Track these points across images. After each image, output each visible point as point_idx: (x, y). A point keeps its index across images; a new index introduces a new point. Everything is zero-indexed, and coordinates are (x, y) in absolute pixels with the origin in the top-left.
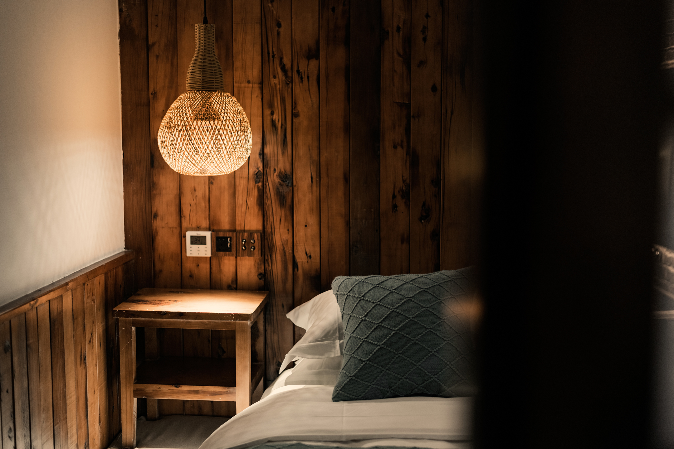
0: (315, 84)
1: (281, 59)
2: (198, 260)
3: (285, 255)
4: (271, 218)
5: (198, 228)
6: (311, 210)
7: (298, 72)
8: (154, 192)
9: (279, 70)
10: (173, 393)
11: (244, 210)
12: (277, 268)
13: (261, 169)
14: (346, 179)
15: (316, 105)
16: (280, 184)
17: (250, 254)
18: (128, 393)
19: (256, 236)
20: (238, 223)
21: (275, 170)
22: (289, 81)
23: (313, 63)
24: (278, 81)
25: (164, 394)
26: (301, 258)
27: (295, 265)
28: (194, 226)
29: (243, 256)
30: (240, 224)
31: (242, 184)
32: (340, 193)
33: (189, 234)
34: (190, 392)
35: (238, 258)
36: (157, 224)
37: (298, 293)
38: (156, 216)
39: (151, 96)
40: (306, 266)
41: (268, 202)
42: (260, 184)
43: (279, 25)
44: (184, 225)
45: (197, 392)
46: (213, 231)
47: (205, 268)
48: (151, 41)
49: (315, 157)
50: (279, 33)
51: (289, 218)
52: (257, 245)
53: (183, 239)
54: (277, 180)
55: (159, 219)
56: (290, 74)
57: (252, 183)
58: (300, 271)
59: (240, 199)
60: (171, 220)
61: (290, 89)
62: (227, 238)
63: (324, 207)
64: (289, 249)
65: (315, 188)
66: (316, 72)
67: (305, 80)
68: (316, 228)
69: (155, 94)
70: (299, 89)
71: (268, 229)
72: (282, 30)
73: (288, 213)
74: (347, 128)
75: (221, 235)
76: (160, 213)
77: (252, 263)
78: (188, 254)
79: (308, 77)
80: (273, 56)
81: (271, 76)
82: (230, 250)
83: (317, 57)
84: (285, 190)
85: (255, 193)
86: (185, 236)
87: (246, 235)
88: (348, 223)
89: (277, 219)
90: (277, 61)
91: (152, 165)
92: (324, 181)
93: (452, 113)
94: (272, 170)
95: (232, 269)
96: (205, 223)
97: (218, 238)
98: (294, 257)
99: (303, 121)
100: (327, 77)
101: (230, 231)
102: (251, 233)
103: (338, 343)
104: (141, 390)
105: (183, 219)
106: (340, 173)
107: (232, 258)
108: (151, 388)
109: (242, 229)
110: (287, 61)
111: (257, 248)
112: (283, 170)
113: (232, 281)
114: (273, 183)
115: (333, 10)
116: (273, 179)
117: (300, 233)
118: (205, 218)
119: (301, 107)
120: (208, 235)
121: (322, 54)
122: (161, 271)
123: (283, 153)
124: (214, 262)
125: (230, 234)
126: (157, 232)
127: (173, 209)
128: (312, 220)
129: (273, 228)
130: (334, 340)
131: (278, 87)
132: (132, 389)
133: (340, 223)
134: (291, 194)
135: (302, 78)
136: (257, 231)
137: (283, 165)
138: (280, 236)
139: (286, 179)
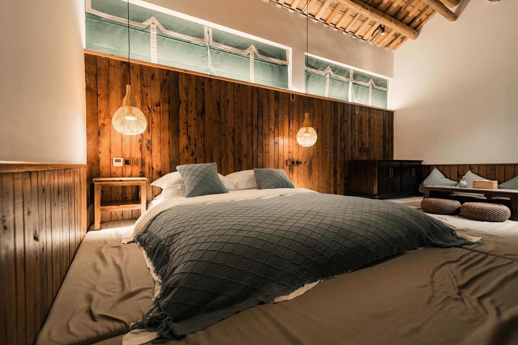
0: (159, 114)
1: (148, 105)
2: (117, 168)
3: (149, 166)
4: (144, 154)
5: (117, 157)
6: (158, 152)
7: (153, 110)
8: (100, 144)
9: (147, 109)
10: (117, 208)
11: (135, 151)
12: (146, 170)
13: (141, 138)
14: (169, 143)
15: (159, 120)
16: (148, 144)
17: (137, 165)
18: (98, 210)
19: (139, 159)
20: (132, 155)
21: (146, 139)
22: (150, 112)
23: (158, 108)
25: (113, 209)
26: (155, 167)
27: (153, 169)
29: (135, 166)
30: (133, 156)
31: (134, 143)
32: (167, 147)
33: (114, 159)
34: (123, 207)
35: (133, 167)
36: (100, 155)
37: (154, 177)
38: (100, 152)
39: (98, 112)
40: (157, 169)
41: (144, 149)
42: (141, 143)
44: (112, 156)
45: (126, 207)
46: (123, 158)
47: (120, 171)
49: (159, 136)
51: (151, 154)
52: (140, 162)
53: (111, 161)
54: (147, 142)
55: (101, 153)
56: (151, 110)
57: (138, 143)
58: (154, 171)
59: (133, 148)
60: (107, 154)
61: (151, 115)
63: (162, 151)
64: (151, 164)
65: (159, 145)
66: (159, 111)
67: (156, 112)
68: (160, 157)
69: (100, 111)
70: (154, 115)
71: (143, 157)
72: (148, 96)
73: (150, 153)
74: (169, 128)
75: (126, 159)
76: (102, 151)
77: (138, 168)
78: (114, 165)
79: (157, 112)
80: (145, 104)
81: (144, 110)
82: (130, 164)
84: (149, 145)
85: (139, 146)
87: (136, 159)
88: (170, 156)
89: (146, 154)
90: (146, 106)
91: (99, 135)
92: (162, 143)
93: (199, 126)
94: (145, 139)
95: (130, 170)
96: (120, 155)
98: (152, 166)
99: (155, 125)
100: (163, 112)
101: (129, 158)
102: (137, 159)
104: (103, 209)
105: (111, 154)
106: (167, 141)
107: (130, 167)
108: (107, 207)
109: (134, 157)
110: (150, 106)
111: (140, 163)
112: (148, 139)
113: (130, 174)
114: (145, 143)
115: (165, 93)
116: (145, 142)
117: (154, 159)
119: (155, 120)
121: (161, 105)
122: (102, 172)
123: (148, 134)
124: (123, 168)
125: (130, 159)
126: (101, 158)
127: (108, 150)
128: (159, 155)
129: (145, 157)
131: (147, 113)
132: (100, 209)
133: (167, 156)
134: (151, 147)
136: (140, 158)
137: (149, 137)
138: (148, 160)
139: (150, 142)
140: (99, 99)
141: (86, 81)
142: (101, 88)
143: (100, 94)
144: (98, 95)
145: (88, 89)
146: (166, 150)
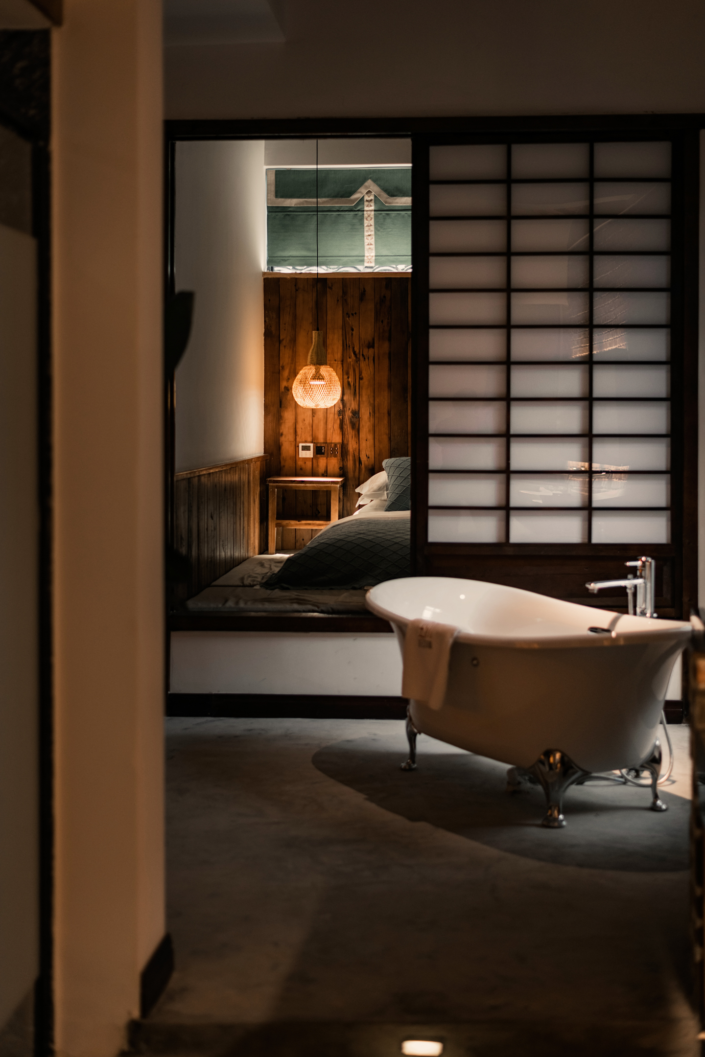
0: (372, 362)
1: (353, 348)
2: (305, 459)
3: (355, 457)
4: (347, 435)
5: (306, 442)
6: (369, 431)
7: (363, 355)
8: (281, 421)
9: (352, 354)
10: (297, 525)
11: (331, 431)
12: (350, 464)
13: (342, 408)
14: (389, 414)
15: (372, 373)
16: (352, 417)
17: (335, 456)
18: (273, 526)
19: (338, 445)
20: (328, 438)
22: (358, 360)
23: (371, 350)
24: (351, 360)
25: (292, 525)
26: (364, 458)
27: (360, 462)
28: (303, 440)
29: (331, 457)
30: (330, 439)
31: (331, 417)
32: (386, 422)
33: (301, 445)
34: (306, 524)
35: (328, 458)
36: (283, 439)
37: (362, 478)
38: (282, 435)
39: (281, 368)
40: (366, 463)
41: (345, 427)
42: (341, 417)
43: (352, 330)
44: (298, 440)
45: (309, 524)
46: (314, 443)
47: (309, 464)
48: (281, 338)
49: (372, 402)
50: (352, 334)
51: (357, 436)
52: (339, 450)
53: (297, 448)
54: (350, 414)
55: (283, 436)
56: (358, 356)
57: (336, 416)
58: (363, 466)
59: (330, 426)
60: (291, 437)
61: (358, 365)
62: (322, 447)
63: (377, 429)
64: (357, 454)
65: (371, 419)
66: (373, 355)
67: (367, 359)
68: (372, 441)
69: (283, 367)
70: (363, 364)
71: (345, 442)
72: (354, 332)
73: (357, 433)
74: (390, 386)
75: (319, 445)
76: (284, 433)
77: (336, 461)
78: (300, 456)
79: (368, 358)
80: (349, 347)
81: (348, 357)
82: (323, 454)
83: (373, 347)
84: (355, 420)
85: (338, 421)
86: (298, 446)
87: (333, 445)
88: (390, 439)
89: (350, 436)
90: (351, 349)
91: (281, 407)
92: (377, 415)
94: (348, 409)
95: (325, 464)
96: (310, 439)
97: (317, 447)
98: (359, 458)
99: (365, 382)
100: (379, 358)
101: (324, 443)
102: (336, 445)
103: (385, 492)
104: (280, 523)
105: (297, 437)
106: (386, 411)
107: (325, 458)
108: (285, 522)
109: (331, 442)
110: (356, 349)
111: (339, 453)
112: (354, 409)
113: (325, 472)
114: (348, 416)
115: (382, 322)
116: (348, 414)
117: (363, 444)
118: (310, 436)
119: (365, 374)
120: (312, 445)
121: (376, 345)
122: (284, 466)
123: (354, 400)
124: (314, 461)
125: (324, 445)
126: (282, 444)
127: (292, 431)
128: (370, 437)
129: (348, 441)
130: (384, 491)
131: (352, 363)
132: (275, 523)
133: (385, 438)
134: (358, 422)
135: (365, 359)
136: (339, 443)
137: (354, 406)
138: (352, 446)
139: (356, 414)
140: (282, 348)
141: (265, 321)
142: (285, 330)
143: (283, 340)
144: (280, 342)
145: (268, 334)
146: (384, 428)
